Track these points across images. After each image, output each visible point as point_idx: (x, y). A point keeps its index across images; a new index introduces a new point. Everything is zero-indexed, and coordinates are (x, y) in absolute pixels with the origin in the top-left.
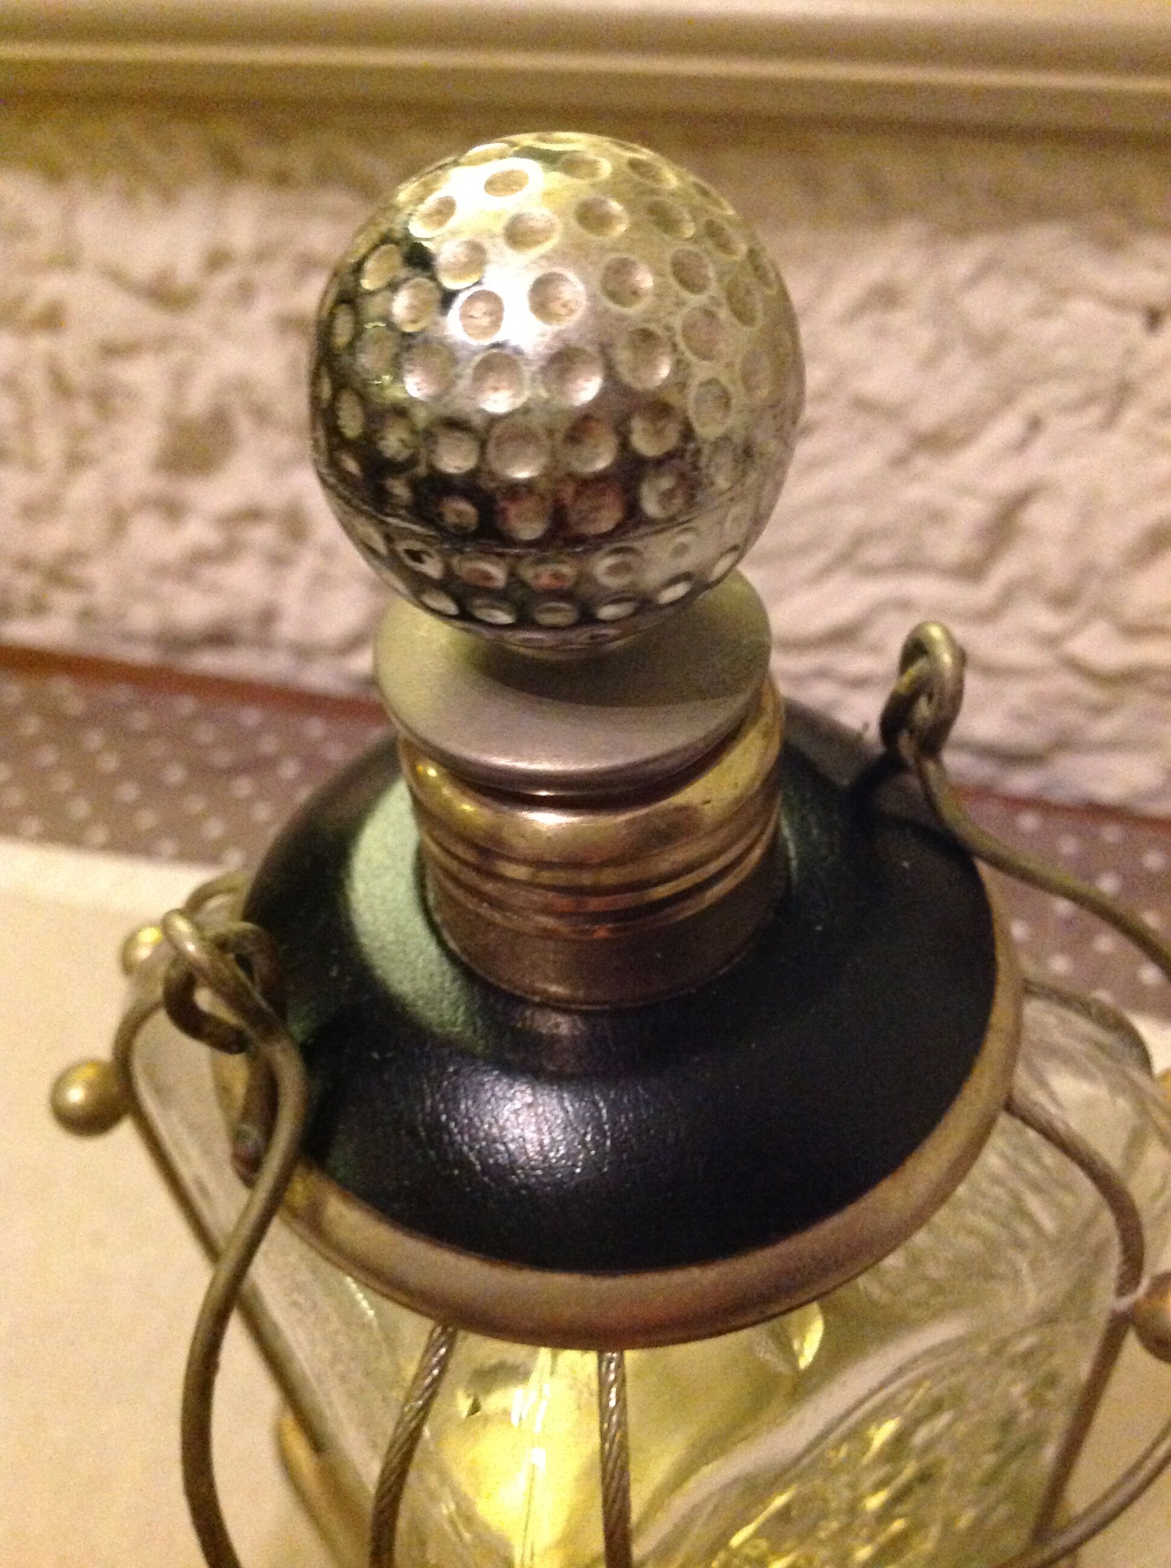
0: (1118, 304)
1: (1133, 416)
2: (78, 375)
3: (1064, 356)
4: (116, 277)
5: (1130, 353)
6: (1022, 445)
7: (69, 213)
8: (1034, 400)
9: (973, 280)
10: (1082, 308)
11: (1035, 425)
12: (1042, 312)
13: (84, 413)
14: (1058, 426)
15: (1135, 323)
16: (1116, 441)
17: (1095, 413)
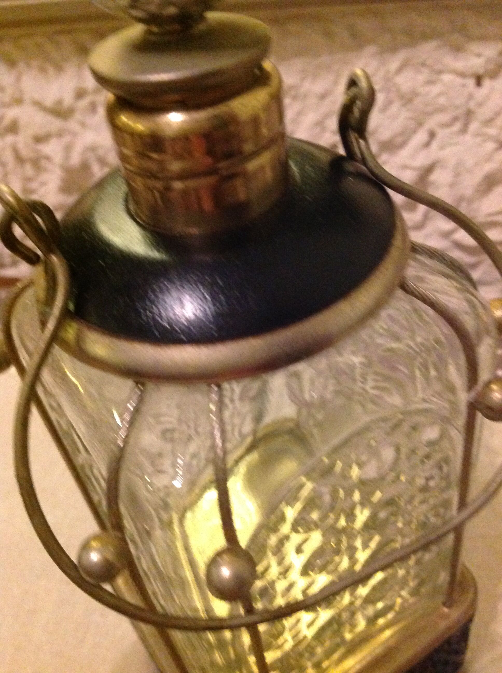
0: (462, 75)
1: (474, 126)
2: (25, 152)
3: (442, 100)
4: (38, 105)
5: (471, 97)
6: (427, 144)
7: (18, 79)
8: (431, 123)
9: (400, 70)
10: (447, 78)
11: (432, 135)
12: (430, 82)
13: (29, 170)
14: (441, 134)
15: (471, 82)
16: (468, 138)
17: (458, 126)
